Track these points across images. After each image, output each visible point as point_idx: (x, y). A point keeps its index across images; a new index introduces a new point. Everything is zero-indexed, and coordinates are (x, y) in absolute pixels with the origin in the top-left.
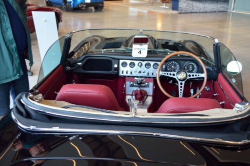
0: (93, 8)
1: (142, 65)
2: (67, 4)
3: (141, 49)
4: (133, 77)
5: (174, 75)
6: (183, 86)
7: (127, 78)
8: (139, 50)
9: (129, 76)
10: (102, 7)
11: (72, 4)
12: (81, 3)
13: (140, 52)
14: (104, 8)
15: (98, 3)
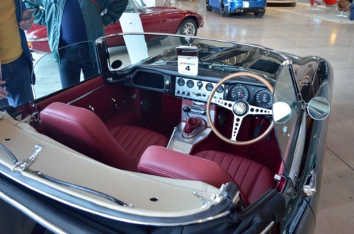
0: (253, 13)
1: (202, 85)
2: (224, 9)
3: (190, 64)
4: (190, 99)
5: (230, 105)
6: (240, 123)
7: (184, 100)
8: (186, 66)
9: (185, 98)
10: (263, 13)
11: (229, 8)
12: (239, 8)
13: (188, 68)
14: (265, 14)
15: (258, 8)
